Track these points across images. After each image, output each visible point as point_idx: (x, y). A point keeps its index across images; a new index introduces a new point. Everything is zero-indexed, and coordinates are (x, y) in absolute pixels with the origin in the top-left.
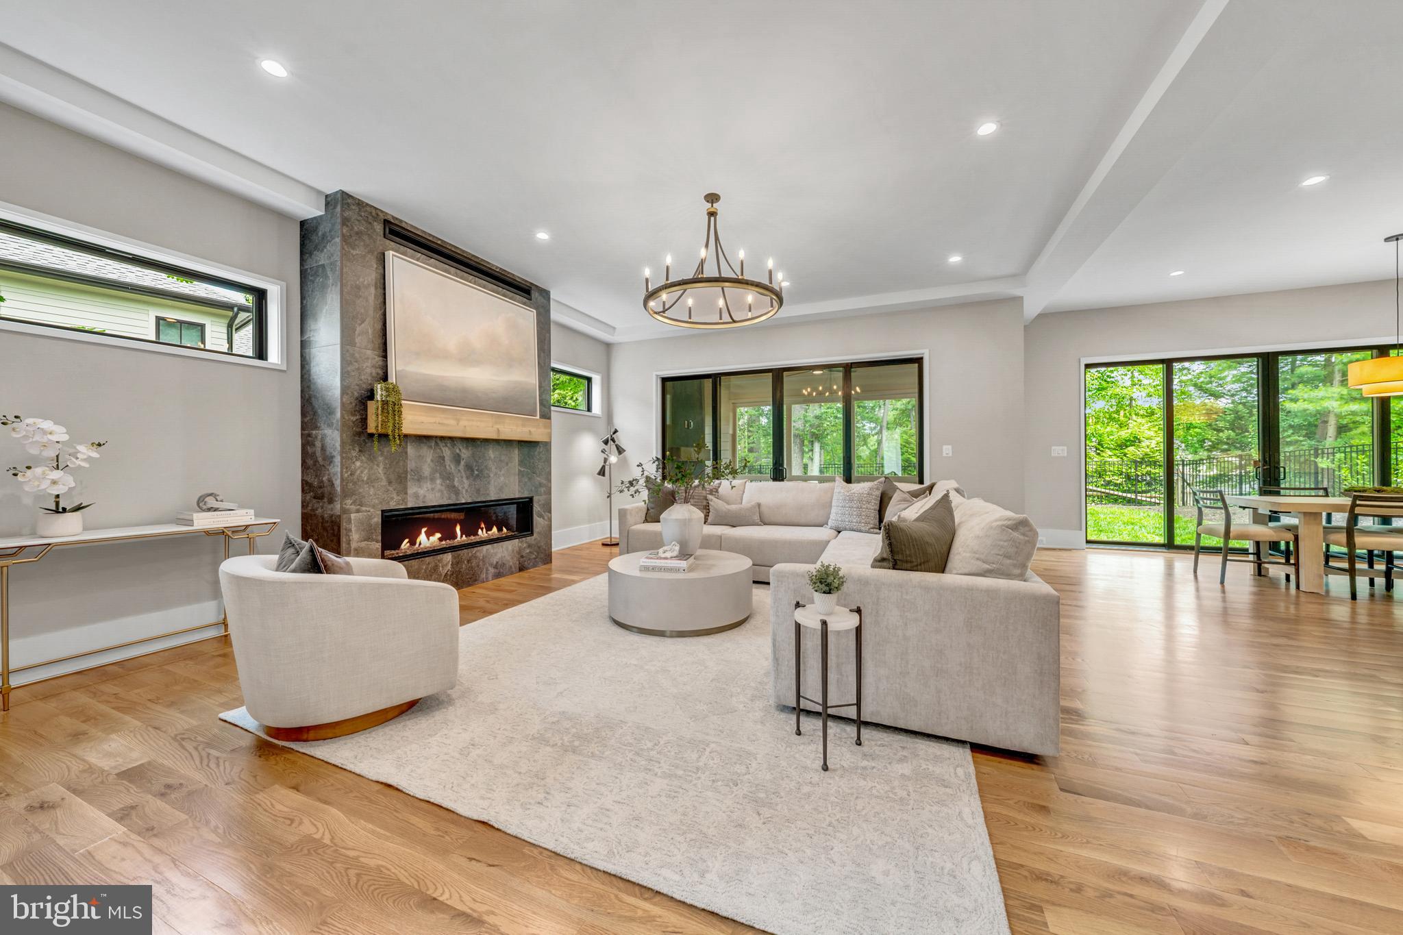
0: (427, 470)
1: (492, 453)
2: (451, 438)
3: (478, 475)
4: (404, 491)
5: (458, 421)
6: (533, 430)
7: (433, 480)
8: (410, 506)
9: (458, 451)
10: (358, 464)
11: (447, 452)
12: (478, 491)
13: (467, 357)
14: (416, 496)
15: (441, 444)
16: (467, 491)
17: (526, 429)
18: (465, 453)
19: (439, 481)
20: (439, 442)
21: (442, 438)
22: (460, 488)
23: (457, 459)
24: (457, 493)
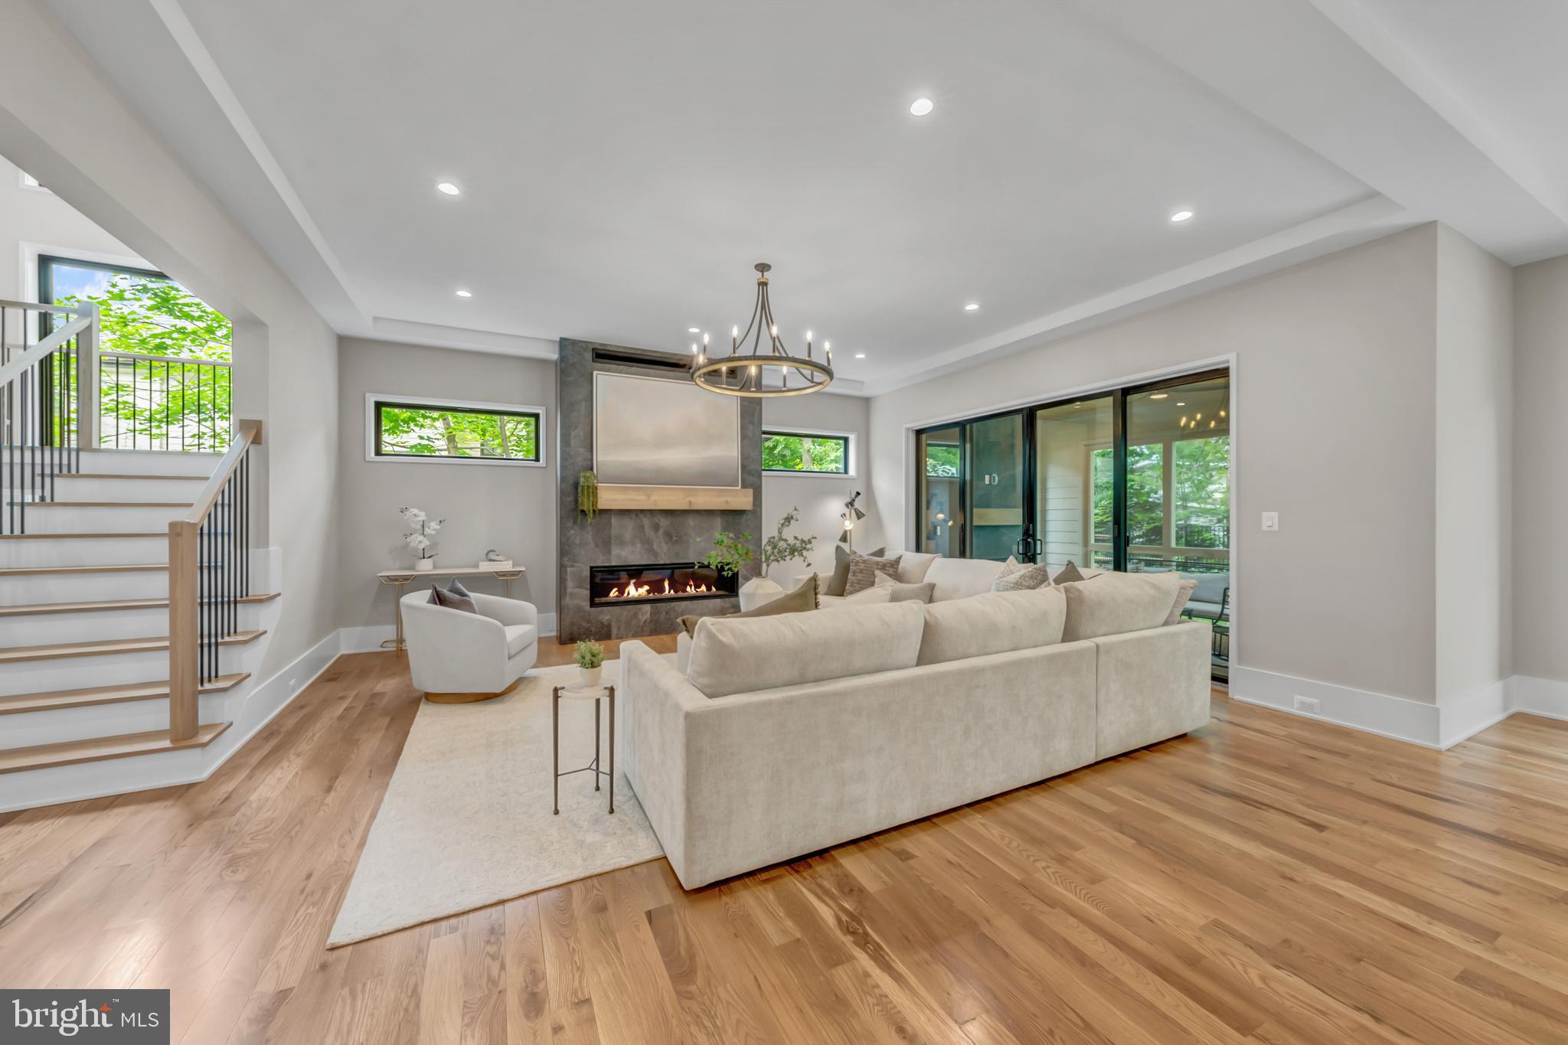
0: (628, 536)
1: (691, 522)
2: (651, 511)
3: (676, 541)
4: (609, 552)
5: (649, 496)
6: (729, 499)
7: (633, 544)
8: (613, 564)
9: (657, 521)
10: (572, 532)
11: (646, 521)
12: (677, 554)
13: (662, 441)
14: (619, 556)
15: (641, 516)
16: (665, 554)
17: (723, 499)
18: (664, 522)
19: (639, 545)
20: (639, 514)
21: (642, 511)
22: (659, 551)
23: (656, 528)
24: (656, 554)
